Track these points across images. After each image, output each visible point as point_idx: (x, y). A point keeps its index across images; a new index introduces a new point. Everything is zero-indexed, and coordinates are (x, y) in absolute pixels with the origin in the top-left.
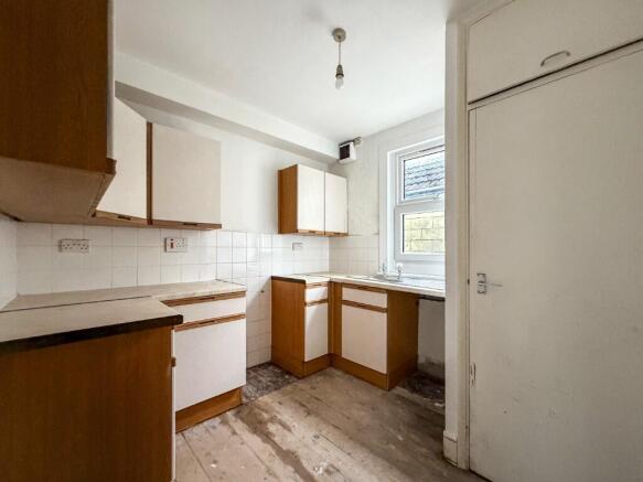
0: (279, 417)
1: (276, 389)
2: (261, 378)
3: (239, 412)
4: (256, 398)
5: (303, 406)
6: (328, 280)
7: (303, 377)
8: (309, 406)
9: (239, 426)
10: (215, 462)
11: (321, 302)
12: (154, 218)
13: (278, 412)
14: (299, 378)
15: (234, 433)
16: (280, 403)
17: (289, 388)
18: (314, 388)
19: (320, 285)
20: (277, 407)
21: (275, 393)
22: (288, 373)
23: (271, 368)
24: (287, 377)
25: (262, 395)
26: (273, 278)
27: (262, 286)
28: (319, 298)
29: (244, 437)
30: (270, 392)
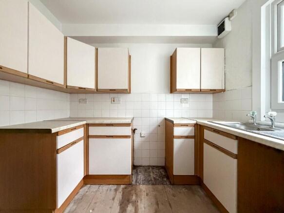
0: (139, 204)
1: (153, 184)
2: (152, 174)
3: (126, 188)
4: (140, 184)
5: (158, 204)
6: (194, 122)
7: (173, 184)
8: (160, 206)
9: (119, 196)
10: (93, 210)
11: (187, 137)
12: (98, 88)
13: (141, 200)
14: (171, 184)
15: (113, 199)
16: (147, 195)
17: (160, 187)
18: (174, 196)
19: (186, 125)
20: (143, 196)
21: (150, 186)
22: (168, 178)
23: (161, 170)
24: (165, 179)
25: (143, 184)
26: (166, 119)
27: (159, 123)
28: (186, 134)
29: (114, 204)
30: (149, 184)
